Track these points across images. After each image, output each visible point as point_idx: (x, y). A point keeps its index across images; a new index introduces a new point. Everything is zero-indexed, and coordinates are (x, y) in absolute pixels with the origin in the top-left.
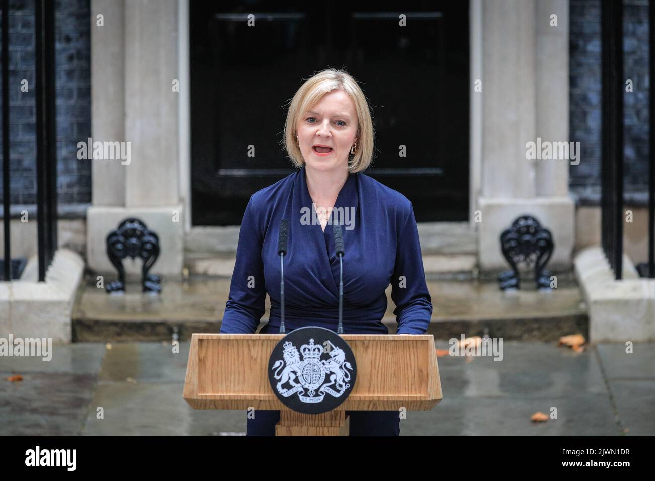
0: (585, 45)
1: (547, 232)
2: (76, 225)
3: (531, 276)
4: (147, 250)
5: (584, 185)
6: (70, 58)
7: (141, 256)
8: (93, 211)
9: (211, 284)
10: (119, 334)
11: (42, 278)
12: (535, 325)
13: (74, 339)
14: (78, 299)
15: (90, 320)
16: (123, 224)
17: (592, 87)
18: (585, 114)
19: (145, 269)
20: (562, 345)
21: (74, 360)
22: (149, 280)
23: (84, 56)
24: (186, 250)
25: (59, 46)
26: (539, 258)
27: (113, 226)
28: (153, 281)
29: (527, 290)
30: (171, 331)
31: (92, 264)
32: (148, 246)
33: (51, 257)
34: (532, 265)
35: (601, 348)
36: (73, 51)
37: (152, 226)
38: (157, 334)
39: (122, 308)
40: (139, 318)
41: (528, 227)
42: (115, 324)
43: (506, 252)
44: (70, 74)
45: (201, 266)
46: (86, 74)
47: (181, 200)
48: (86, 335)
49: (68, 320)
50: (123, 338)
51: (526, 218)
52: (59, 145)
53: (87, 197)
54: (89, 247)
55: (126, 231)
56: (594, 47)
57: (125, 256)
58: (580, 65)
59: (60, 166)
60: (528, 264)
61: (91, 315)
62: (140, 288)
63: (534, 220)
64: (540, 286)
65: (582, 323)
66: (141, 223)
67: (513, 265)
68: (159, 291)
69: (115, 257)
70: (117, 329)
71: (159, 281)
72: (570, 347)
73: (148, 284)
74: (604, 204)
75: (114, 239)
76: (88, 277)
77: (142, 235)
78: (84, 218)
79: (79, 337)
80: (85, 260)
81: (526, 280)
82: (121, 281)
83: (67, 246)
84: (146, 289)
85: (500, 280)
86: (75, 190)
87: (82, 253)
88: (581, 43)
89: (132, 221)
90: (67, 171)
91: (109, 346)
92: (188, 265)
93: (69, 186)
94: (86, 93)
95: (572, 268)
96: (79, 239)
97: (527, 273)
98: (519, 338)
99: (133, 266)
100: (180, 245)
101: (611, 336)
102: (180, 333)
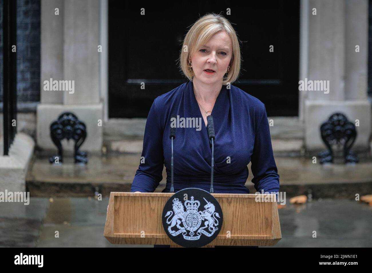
1: (352, 124)
2: (30, 116)
3: (341, 154)
4: (78, 135)
6: (27, 3)
7: (73, 138)
8: (41, 107)
9: (121, 158)
10: (58, 192)
11: (6, 152)
12: (344, 188)
14: (30, 168)
15: (38, 182)
16: (61, 116)
19: (77, 148)
20: (362, 201)
21: (27, 209)
22: (79, 155)
24: (105, 134)
26: (347, 142)
27: (55, 118)
28: (82, 156)
29: (338, 164)
30: (94, 190)
31: (40, 143)
32: (79, 132)
33: (12, 138)
34: (342, 147)
37: (81, 118)
38: (85, 192)
39: (60, 173)
40: (72, 181)
41: (339, 121)
42: (56, 184)
43: (324, 138)
44: (26, 13)
45: (115, 146)
46: (38, 13)
47: (101, 100)
48: (35, 192)
49: (24, 182)
50: (61, 194)
51: (338, 114)
52: (18, 61)
53: (37, 97)
54: (38, 132)
55: (64, 121)
57: (62, 138)
59: (19, 76)
60: (339, 146)
61: (39, 178)
62: (73, 160)
63: (343, 116)
64: (347, 161)
66: (74, 116)
67: (329, 146)
68: (86, 163)
69: (56, 138)
70: (57, 188)
72: (368, 204)
73: (79, 158)
75: (55, 127)
76: (37, 152)
77: (75, 124)
78: (34, 112)
80: (35, 141)
81: (338, 157)
82: (60, 155)
83: (23, 131)
84: (77, 161)
85: (320, 157)
86: (29, 92)
87: (33, 135)
89: (68, 114)
90: (24, 79)
91: (51, 200)
92: (106, 144)
93: (25, 90)
94: (37, 26)
95: (369, 150)
96: (31, 126)
97: (339, 152)
98: (332, 197)
99: (68, 145)
100: (100, 131)
102: (100, 191)
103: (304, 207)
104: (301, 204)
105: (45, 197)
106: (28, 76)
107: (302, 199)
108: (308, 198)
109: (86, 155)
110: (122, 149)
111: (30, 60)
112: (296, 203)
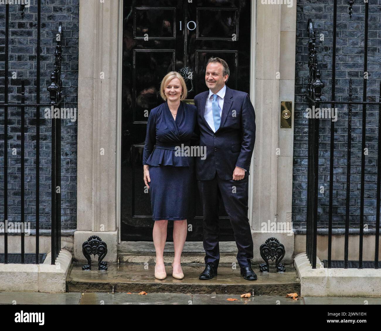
0: (301, 162)
1: (282, 246)
2: (69, 239)
3: (274, 266)
4: (101, 251)
5: (299, 225)
6: (68, 163)
7: (98, 253)
8: (76, 233)
9: (130, 266)
10: (88, 289)
11: (53, 262)
12: (276, 288)
13: (67, 291)
14: (69, 273)
15: (75, 282)
16: (90, 239)
17: (303, 180)
18: (300, 193)
19: (100, 259)
20: (288, 297)
21: (67, 299)
22: (102, 264)
23: (74, 162)
24: (118, 251)
25: (62, 157)
26: (278, 258)
27: (86, 240)
28: (103, 265)
29: (272, 272)
30: (111, 288)
31: (76, 256)
32: (101, 249)
33: (58, 253)
34: (275, 260)
35: (305, 298)
36: (69, 160)
37: (103, 240)
38: (105, 289)
39: (90, 276)
40: (97, 281)
41: (273, 243)
42: (86, 284)
43: (262, 255)
44: (67, 170)
45: (125, 258)
46: (75, 170)
47: (116, 228)
48: (72, 289)
49: (65, 282)
51: (272, 239)
52: (62, 202)
53: (74, 226)
54: (75, 248)
55: (92, 242)
56: (305, 162)
57: (90, 253)
58: (298, 170)
59: (62, 212)
60: (273, 261)
61: (75, 279)
62: (98, 268)
63: (276, 240)
64: (278, 270)
65: (297, 287)
66: (98, 238)
67: (266, 261)
68: (106, 269)
69: (86, 253)
70: (87, 286)
71: (106, 265)
72: (292, 298)
73: (101, 266)
74: (308, 234)
75: (86, 245)
76: (74, 262)
77: (99, 244)
78: (73, 236)
79: (70, 290)
80: (73, 255)
81: (271, 268)
82: (89, 265)
83: (64, 248)
84: (100, 268)
85: (260, 267)
86: (69, 222)
87: (71, 251)
88: (299, 160)
89: (94, 237)
90: (65, 214)
91: (83, 294)
92: (119, 258)
93: (66, 221)
94: (74, 179)
95: (293, 262)
96: (71, 245)
97: (272, 264)
98: (268, 294)
99: (95, 258)
100: (116, 249)
101: (310, 293)
102: (115, 289)
103: (250, 300)
104: (247, 298)
105: (79, 292)
106: (68, 212)
107: (248, 295)
108: (252, 294)
109: (106, 264)
110: (130, 261)
111: (70, 202)
112: (244, 297)
